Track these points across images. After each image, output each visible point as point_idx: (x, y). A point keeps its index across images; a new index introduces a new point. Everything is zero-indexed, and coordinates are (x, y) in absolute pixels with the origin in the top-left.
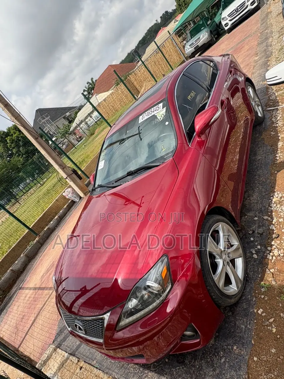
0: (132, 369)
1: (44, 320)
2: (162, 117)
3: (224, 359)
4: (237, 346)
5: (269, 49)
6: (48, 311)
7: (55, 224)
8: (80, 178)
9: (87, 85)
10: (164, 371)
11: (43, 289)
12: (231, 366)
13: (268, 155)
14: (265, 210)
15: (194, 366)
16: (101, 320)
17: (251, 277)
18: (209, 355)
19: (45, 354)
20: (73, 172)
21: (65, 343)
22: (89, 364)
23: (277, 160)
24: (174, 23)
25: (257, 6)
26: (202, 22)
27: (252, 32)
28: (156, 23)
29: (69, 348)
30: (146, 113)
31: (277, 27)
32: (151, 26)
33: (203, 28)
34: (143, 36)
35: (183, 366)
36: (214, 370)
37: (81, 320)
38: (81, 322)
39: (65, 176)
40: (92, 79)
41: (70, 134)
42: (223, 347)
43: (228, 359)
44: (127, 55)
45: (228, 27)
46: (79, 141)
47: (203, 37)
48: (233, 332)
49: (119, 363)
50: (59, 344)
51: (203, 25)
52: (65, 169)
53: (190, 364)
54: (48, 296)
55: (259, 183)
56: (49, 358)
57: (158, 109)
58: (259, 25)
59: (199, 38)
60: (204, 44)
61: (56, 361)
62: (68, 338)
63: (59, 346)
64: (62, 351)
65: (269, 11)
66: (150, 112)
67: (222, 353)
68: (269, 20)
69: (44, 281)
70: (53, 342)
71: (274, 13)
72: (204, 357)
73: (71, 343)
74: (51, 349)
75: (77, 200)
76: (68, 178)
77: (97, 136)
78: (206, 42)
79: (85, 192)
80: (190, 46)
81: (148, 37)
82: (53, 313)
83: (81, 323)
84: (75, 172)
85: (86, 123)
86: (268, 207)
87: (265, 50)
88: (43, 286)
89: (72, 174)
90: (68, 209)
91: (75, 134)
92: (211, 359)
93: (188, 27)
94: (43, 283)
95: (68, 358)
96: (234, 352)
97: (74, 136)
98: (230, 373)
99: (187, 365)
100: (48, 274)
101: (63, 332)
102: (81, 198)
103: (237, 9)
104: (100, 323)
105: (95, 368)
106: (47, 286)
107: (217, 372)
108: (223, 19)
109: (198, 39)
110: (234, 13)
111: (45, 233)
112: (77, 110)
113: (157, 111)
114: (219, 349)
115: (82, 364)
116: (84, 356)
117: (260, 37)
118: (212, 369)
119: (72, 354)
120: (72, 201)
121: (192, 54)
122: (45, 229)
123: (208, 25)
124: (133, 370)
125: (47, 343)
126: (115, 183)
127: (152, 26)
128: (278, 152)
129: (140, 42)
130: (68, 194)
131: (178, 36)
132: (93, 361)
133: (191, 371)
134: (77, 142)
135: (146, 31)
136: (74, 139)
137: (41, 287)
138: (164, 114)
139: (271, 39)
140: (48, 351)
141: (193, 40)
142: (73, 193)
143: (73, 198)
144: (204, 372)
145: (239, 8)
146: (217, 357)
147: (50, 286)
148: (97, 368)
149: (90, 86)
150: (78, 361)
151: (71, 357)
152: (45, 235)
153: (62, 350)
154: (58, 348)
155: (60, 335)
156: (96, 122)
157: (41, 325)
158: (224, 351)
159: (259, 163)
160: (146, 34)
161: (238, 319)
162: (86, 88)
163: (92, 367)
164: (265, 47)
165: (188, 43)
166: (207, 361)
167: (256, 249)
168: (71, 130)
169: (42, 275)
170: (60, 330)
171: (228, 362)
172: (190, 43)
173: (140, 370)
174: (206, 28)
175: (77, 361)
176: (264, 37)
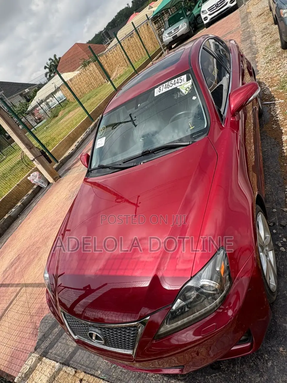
0: (153, 379)
1: (11, 321)
2: (186, 90)
3: (271, 363)
4: (284, 347)
5: (254, 46)
6: (16, 311)
7: (18, 211)
8: (50, 162)
9: (49, 62)
10: (197, 379)
11: (7, 285)
12: (281, 370)
13: (274, 147)
14: (282, 201)
15: (235, 372)
16: (133, 327)
17: (283, 271)
18: (251, 359)
19: (25, 366)
20: (42, 153)
21: (53, 351)
22: (91, 375)
23: (284, 152)
24: (149, 9)
25: (236, 4)
26: (181, 11)
27: (233, 29)
28: (127, 7)
29: (59, 356)
30: (164, 85)
31: (259, 27)
32: (121, 9)
33: (182, 18)
34: (112, 19)
35: (220, 373)
36: (261, 376)
37: (100, 327)
38: (100, 330)
39: (31, 157)
40: (55, 56)
41: (28, 114)
42: (266, 348)
43: (276, 363)
44: (94, 36)
45: (207, 21)
46: (38, 123)
47: (182, 27)
48: (275, 332)
49: (134, 373)
50: (44, 352)
51: (182, 15)
52: (32, 150)
53: (228, 369)
54: (15, 294)
55: (269, 175)
56: (32, 369)
57: (181, 81)
58: (240, 23)
59: (178, 27)
60: (183, 35)
61: (43, 374)
62: (56, 344)
63: (45, 354)
64: (51, 361)
65: (248, 11)
66: (170, 84)
67: (266, 356)
68: (249, 20)
69: (7, 277)
70: (35, 350)
71: (254, 14)
72: (245, 361)
73: (61, 350)
74: (34, 360)
75: (44, 185)
76: (36, 160)
77: (61, 119)
78: (184, 33)
79: (55, 177)
80: (168, 34)
81: (118, 21)
82: (23, 313)
83: (99, 332)
84: (43, 153)
85: (47, 104)
86: (285, 200)
87: (250, 47)
88: (7, 282)
89: (41, 156)
90: (33, 196)
91: (33, 114)
92: (254, 364)
93: (164, 15)
94: (6, 278)
95: (60, 370)
96: (281, 354)
97: (32, 116)
98: (282, 378)
99: (224, 371)
100: (13, 268)
101: (48, 337)
102: (49, 183)
103: (217, 4)
104: (132, 331)
105: (102, 380)
106: (12, 282)
107: (266, 377)
108: (203, 12)
109: (176, 28)
110: (214, 7)
111: (5, 222)
112: (37, 88)
113: (179, 84)
114: (261, 351)
115: (82, 375)
116: (83, 365)
117: (242, 34)
118: (258, 375)
119: (65, 363)
120: (39, 186)
121: (169, 43)
122: (5, 217)
123: (187, 16)
124: (155, 380)
125: (28, 352)
126: (123, 164)
127: (123, 10)
128: (284, 145)
129: (109, 24)
130: (34, 178)
131: (154, 22)
132: (97, 371)
133: (231, 378)
134: (36, 124)
135: (116, 14)
136: (32, 120)
137: (4, 283)
138: (190, 88)
139: (254, 37)
140: (30, 362)
141: (172, 29)
142: (39, 178)
143: (40, 184)
144: (248, 378)
145: (219, 4)
146: (262, 360)
147: (16, 283)
148: (103, 379)
149: (53, 63)
150: (76, 372)
151: (65, 368)
152: (5, 223)
153: (50, 359)
154: (43, 357)
155: (43, 341)
156: (60, 103)
157: (7, 328)
158: (269, 353)
159: (265, 155)
160: (116, 16)
161: (278, 317)
162: (48, 65)
163: (96, 378)
164: (250, 44)
165: (166, 31)
166: (250, 365)
167: (281, 241)
168: (28, 109)
169: (4, 269)
170: (44, 335)
171: (277, 366)
172: (168, 31)
173: (163, 380)
174: (186, 18)
175: (74, 372)
176: (247, 35)
